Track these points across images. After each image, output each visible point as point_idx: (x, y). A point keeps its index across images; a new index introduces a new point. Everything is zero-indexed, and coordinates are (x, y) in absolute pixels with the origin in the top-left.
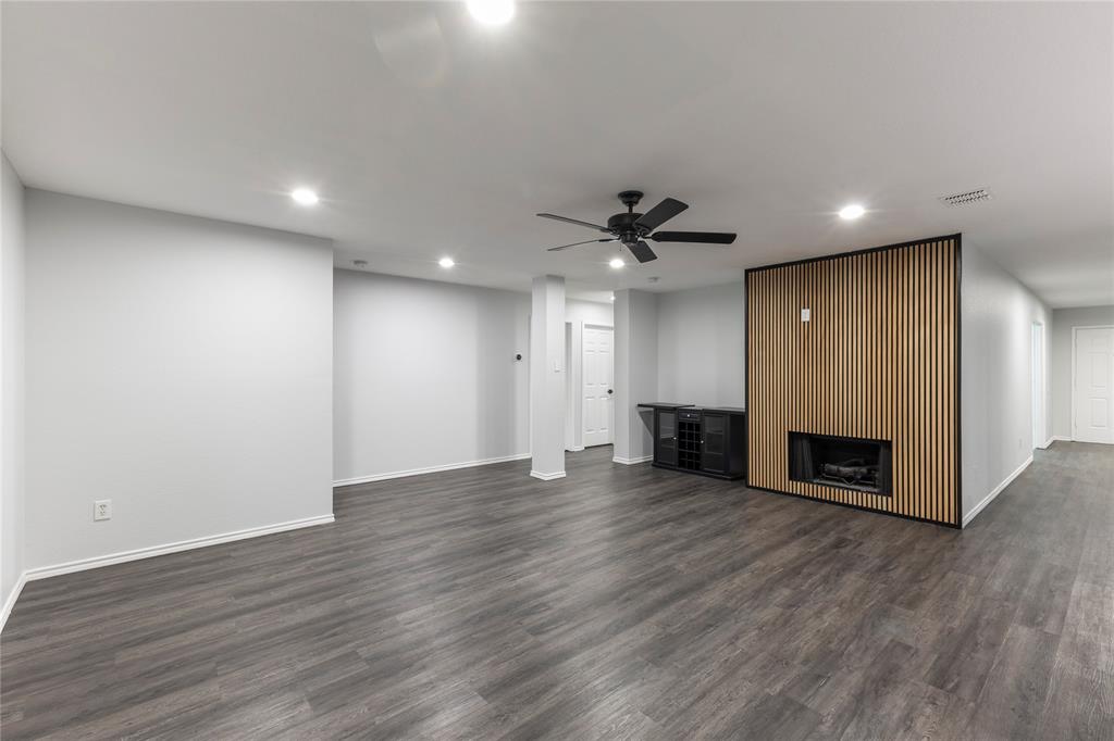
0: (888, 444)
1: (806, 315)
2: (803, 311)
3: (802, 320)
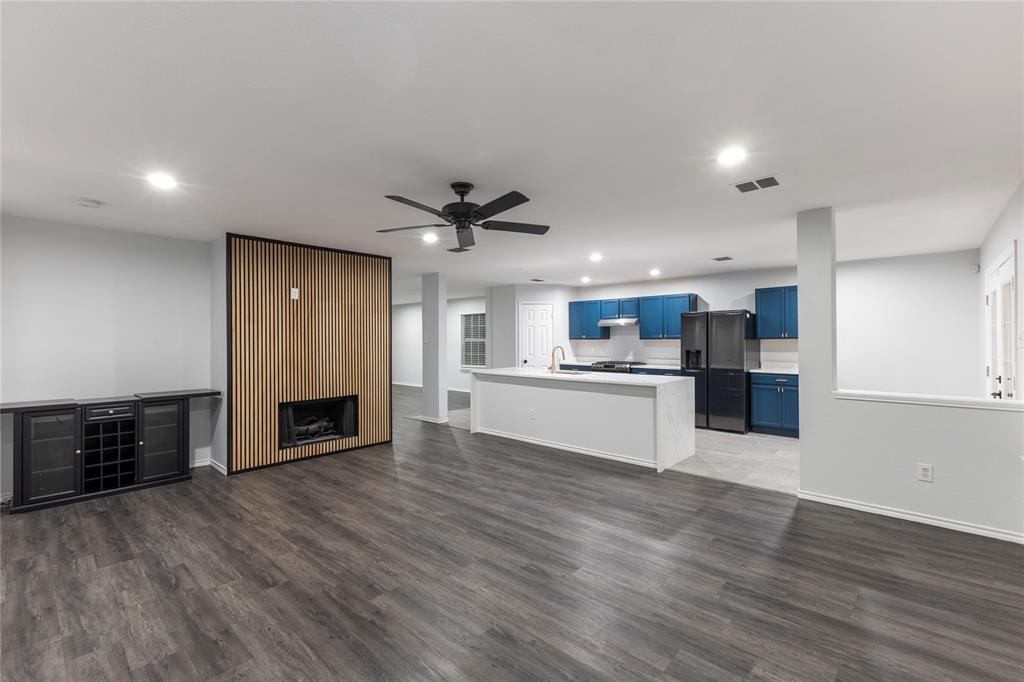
0: (354, 398)
1: (295, 294)
2: (292, 289)
3: (292, 298)
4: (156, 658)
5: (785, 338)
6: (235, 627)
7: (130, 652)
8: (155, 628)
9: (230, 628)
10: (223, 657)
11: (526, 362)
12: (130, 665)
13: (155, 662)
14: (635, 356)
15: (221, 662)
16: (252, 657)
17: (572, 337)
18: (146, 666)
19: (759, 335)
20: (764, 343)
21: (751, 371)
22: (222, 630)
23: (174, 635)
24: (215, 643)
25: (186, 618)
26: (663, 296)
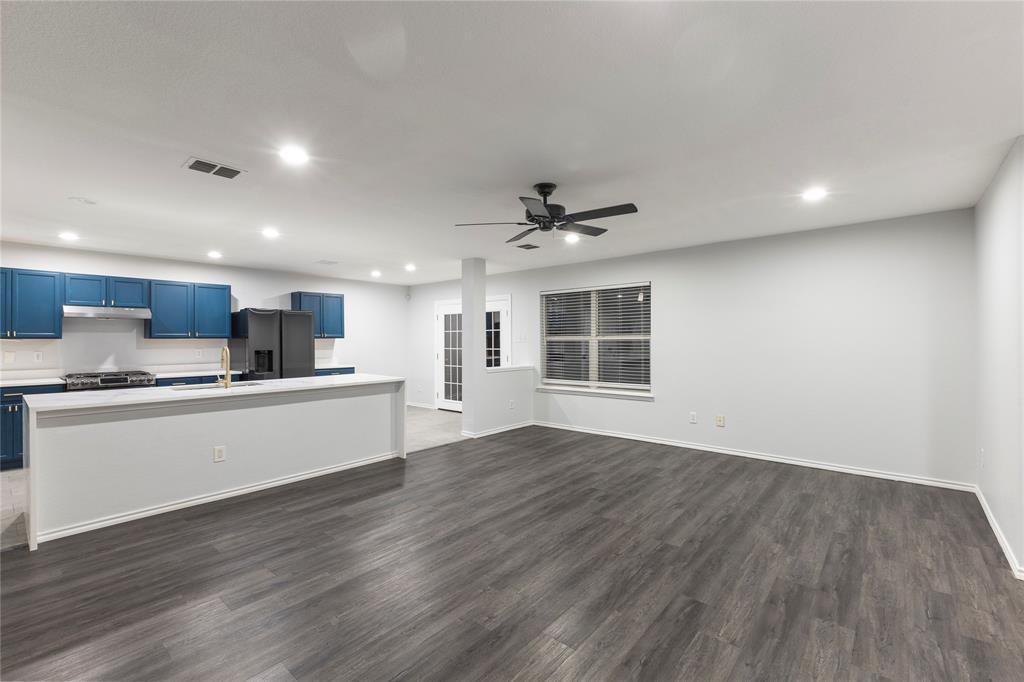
4: (833, 626)
6: (763, 600)
7: (849, 646)
8: (815, 651)
9: (767, 602)
10: (792, 591)
12: (853, 636)
13: (835, 623)
15: (796, 590)
16: (777, 578)
18: (843, 626)
22: (773, 606)
23: (806, 631)
24: (786, 602)
25: (784, 636)
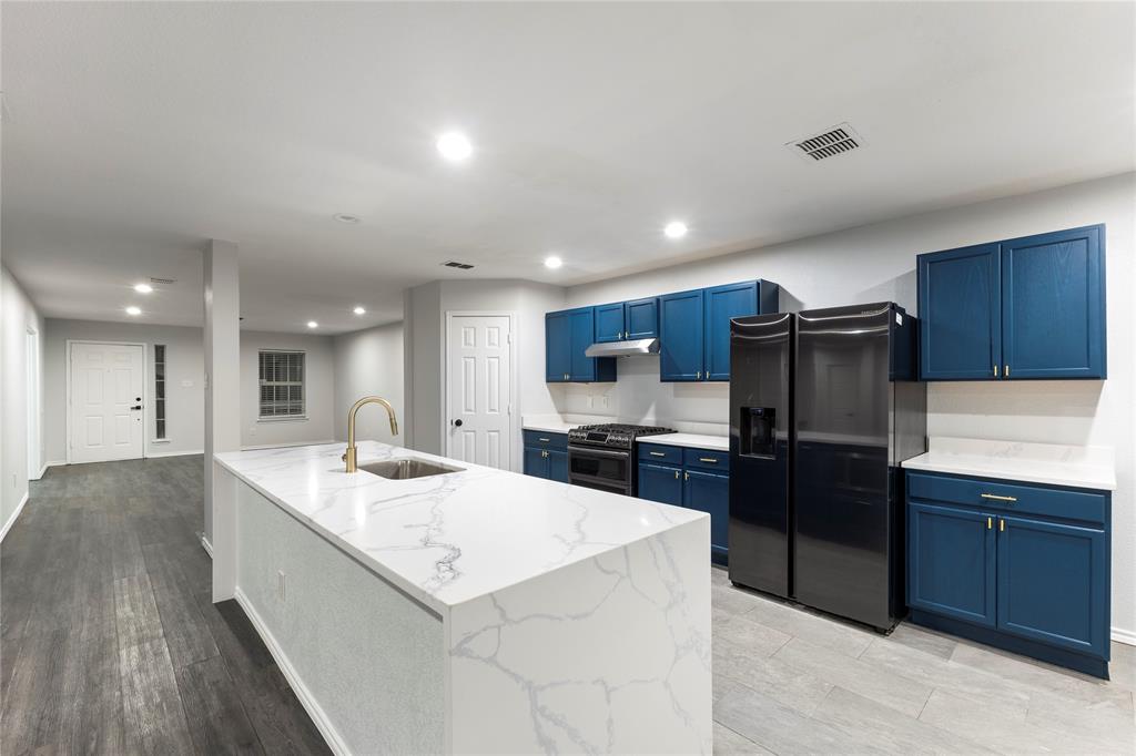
5: (1002, 377)
11: (459, 423)
14: (657, 413)
17: (552, 377)
19: (927, 370)
20: (936, 392)
21: (906, 464)
26: (704, 291)
